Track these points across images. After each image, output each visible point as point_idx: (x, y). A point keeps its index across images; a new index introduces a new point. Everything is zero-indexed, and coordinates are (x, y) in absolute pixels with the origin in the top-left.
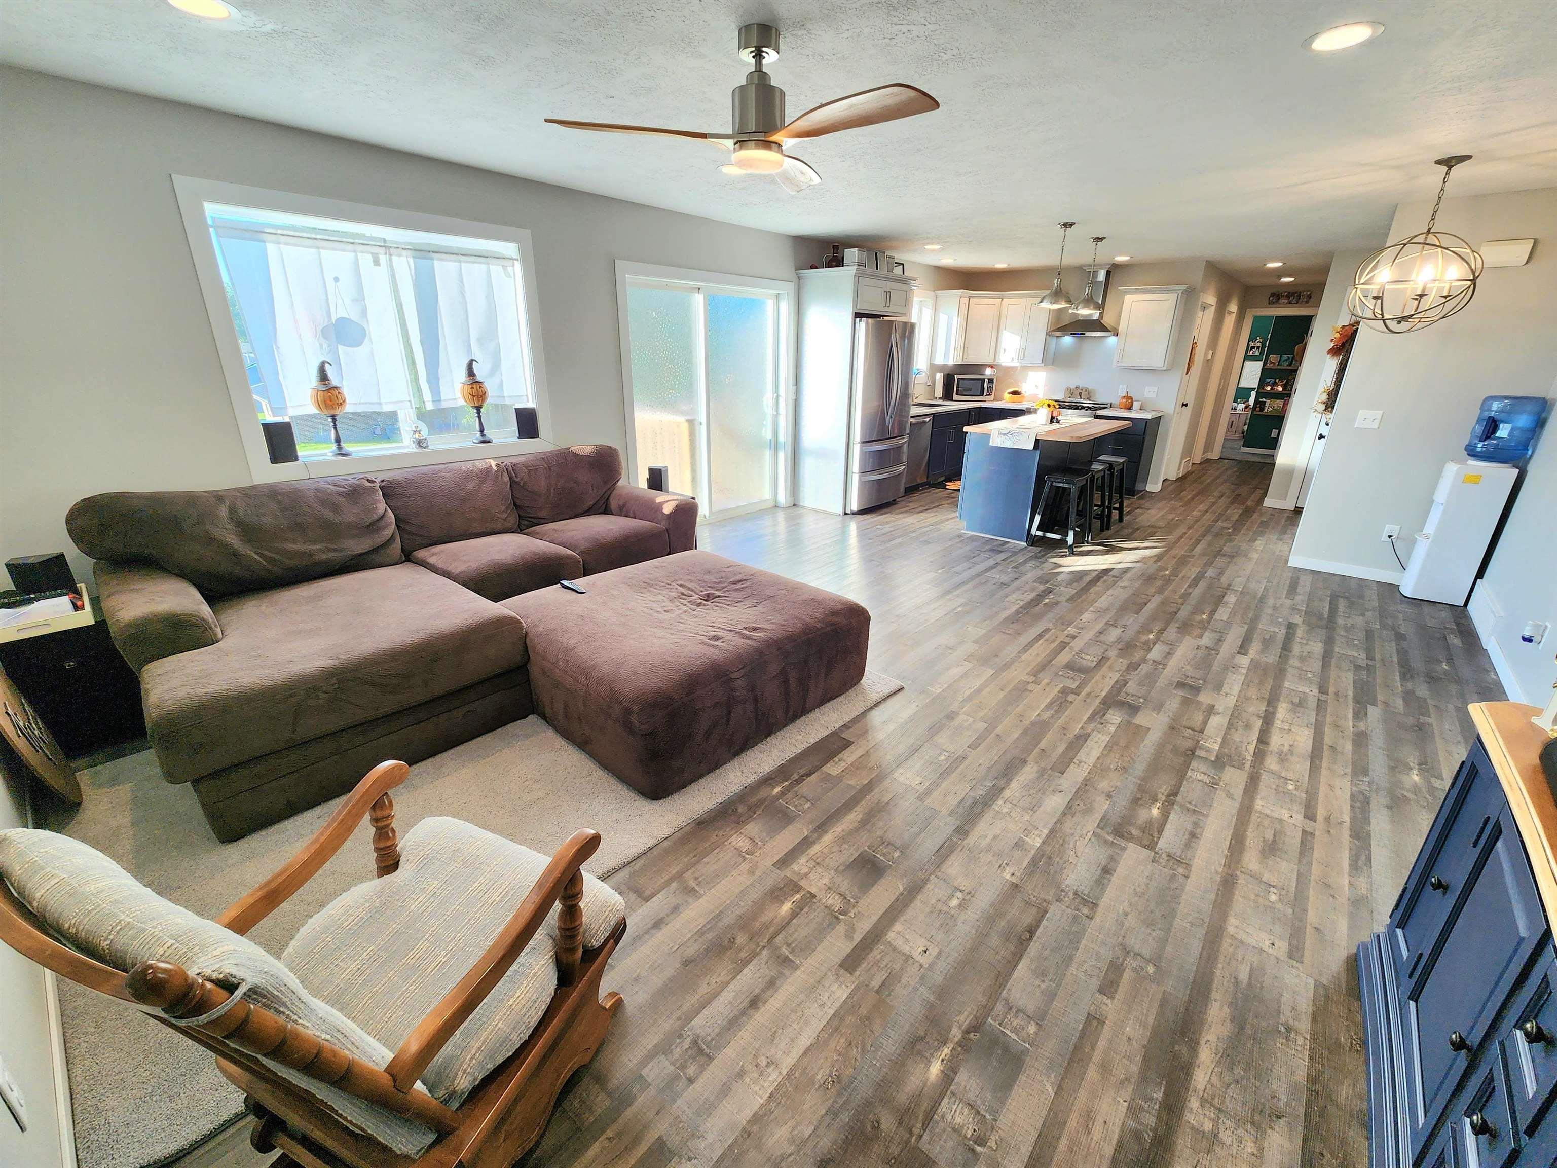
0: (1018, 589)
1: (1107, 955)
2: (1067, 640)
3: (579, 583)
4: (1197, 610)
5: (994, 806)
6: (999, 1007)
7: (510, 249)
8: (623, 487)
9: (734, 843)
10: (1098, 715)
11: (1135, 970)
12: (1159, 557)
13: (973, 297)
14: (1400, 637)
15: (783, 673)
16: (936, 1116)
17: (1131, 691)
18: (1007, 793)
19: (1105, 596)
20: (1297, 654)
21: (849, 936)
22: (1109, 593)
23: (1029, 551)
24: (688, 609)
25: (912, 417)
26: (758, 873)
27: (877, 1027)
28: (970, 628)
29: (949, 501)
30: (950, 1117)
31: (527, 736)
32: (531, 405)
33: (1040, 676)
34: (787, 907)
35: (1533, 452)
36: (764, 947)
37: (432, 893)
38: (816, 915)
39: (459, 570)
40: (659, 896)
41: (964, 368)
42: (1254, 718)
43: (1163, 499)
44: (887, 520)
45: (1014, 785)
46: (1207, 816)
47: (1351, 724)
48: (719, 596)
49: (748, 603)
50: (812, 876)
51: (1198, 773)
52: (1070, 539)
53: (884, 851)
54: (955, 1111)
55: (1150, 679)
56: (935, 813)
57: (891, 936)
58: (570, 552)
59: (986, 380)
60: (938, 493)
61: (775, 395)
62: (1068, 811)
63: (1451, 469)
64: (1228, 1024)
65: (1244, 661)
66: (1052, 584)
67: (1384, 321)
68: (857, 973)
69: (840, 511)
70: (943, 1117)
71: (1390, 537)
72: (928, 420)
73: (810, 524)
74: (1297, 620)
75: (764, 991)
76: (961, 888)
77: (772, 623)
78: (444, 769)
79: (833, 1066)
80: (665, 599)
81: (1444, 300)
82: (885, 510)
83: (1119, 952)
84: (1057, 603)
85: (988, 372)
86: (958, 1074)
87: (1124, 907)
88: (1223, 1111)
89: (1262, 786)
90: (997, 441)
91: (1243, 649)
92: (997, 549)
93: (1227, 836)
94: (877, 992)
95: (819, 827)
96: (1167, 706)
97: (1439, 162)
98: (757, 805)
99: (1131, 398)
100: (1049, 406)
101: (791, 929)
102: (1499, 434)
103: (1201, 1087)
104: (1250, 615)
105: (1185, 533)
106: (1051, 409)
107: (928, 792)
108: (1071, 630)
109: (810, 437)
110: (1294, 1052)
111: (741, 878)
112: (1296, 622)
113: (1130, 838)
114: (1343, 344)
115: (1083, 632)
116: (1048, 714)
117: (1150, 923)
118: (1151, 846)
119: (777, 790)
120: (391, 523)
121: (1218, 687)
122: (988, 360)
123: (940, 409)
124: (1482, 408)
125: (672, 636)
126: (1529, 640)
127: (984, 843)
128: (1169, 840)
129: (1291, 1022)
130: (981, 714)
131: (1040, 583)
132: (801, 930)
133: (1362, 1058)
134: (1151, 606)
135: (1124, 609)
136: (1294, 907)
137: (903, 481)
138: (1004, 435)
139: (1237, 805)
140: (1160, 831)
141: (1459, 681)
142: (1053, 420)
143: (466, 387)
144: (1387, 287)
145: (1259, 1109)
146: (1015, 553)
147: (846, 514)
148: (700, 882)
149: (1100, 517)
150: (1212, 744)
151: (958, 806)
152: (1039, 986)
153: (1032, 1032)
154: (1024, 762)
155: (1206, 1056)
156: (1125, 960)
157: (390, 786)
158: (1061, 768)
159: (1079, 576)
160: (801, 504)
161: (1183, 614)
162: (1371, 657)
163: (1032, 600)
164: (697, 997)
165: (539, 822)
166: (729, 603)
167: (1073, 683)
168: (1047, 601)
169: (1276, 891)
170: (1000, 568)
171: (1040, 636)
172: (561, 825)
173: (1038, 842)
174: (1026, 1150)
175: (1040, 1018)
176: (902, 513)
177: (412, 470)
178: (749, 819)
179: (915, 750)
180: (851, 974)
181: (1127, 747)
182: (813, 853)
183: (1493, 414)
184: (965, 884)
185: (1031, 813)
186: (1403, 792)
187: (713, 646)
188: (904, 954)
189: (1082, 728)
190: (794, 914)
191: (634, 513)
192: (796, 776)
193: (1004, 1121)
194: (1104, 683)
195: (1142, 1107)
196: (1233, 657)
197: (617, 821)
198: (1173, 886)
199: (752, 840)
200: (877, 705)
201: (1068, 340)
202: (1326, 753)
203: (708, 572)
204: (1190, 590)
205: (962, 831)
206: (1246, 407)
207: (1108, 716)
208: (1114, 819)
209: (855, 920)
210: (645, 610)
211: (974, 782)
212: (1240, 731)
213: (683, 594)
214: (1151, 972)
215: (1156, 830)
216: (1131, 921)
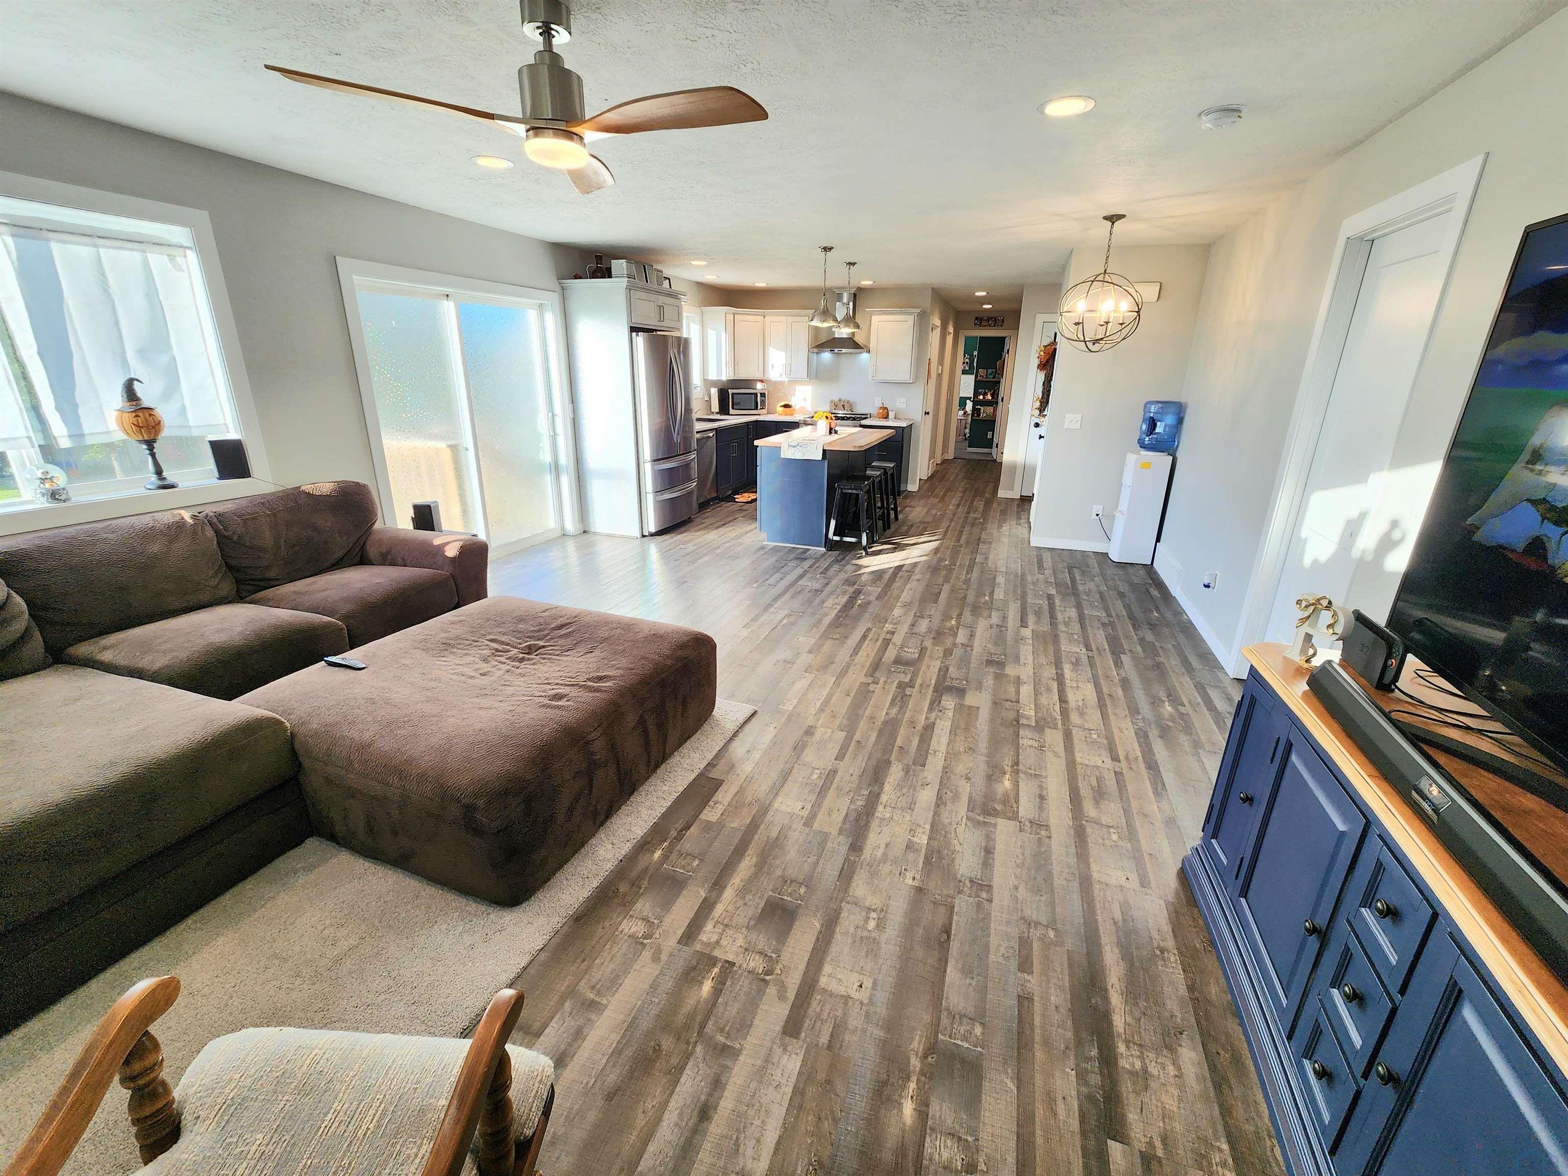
0: (832, 593)
1: (1014, 931)
2: (888, 637)
3: (352, 656)
4: (980, 594)
5: (877, 814)
6: (945, 1021)
7: (178, 234)
8: (382, 531)
9: (626, 930)
10: (935, 704)
11: (1040, 939)
12: (937, 550)
13: (737, 314)
14: (1121, 595)
15: (642, 721)
16: (925, 1162)
17: (953, 676)
18: (884, 798)
19: (906, 591)
20: (1062, 620)
21: (782, 997)
22: (908, 586)
23: (830, 556)
24: (509, 667)
25: (697, 432)
26: (664, 957)
27: (840, 1087)
28: (801, 639)
29: (742, 514)
30: (937, 1156)
31: (310, 868)
32: (232, 435)
33: (877, 675)
34: (707, 987)
35: (1178, 443)
36: (696, 1042)
37: (258, 1155)
38: (743, 985)
39: (157, 665)
40: (553, 1024)
41: (736, 383)
42: (1050, 682)
43: (922, 497)
44: (686, 539)
45: (887, 788)
46: (1046, 777)
47: (1115, 673)
48: (544, 647)
49: (582, 649)
50: (724, 942)
51: (1027, 739)
52: (864, 541)
53: (789, 891)
54: (940, 1147)
55: (965, 661)
56: (825, 836)
57: (823, 981)
58: (326, 619)
59: (759, 395)
60: (728, 507)
61: (550, 414)
62: (940, 802)
63: (1131, 458)
64: (1122, 963)
65: (1027, 633)
66: (858, 585)
67: (1085, 342)
68: (803, 1035)
69: (638, 534)
70: (931, 1159)
71: (1097, 515)
72: (711, 435)
73: (605, 552)
74: (1053, 591)
75: (710, 1095)
76: (873, 907)
77: (617, 668)
78: (186, 947)
79: (810, 1152)
80: (477, 660)
81: (1120, 327)
82: (682, 529)
83: (1024, 927)
84: (869, 603)
85: (759, 386)
86: (930, 1106)
87: (1012, 881)
88: (1144, 1045)
89: (1075, 741)
90: (787, 453)
91: (1024, 623)
92: (801, 557)
93: (1065, 790)
94: (830, 1047)
95: (715, 884)
96: (985, 684)
97: (1106, 218)
98: (640, 877)
99: (886, 408)
100: (827, 418)
101: (720, 1009)
102: (1157, 430)
103: (1121, 1030)
104: (1019, 592)
105: (949, 526)
106: (829, 420)
107: (812, 816)
108: (888, 627)
109: (593, 458)
110: (1171, 970)
111: (646, 970)
112: (1052, 593)
113: (995, 813)
114: (1047, 361)
115: (899, 627)
116: (894, 711)
117: (1037, 891)
118: (1014, 817)
119: (658, 854)
120: (22, 613)
121: (1017, 659)
122: (758, 376)
123: (721, 424)
124: (1145, 412)
125: (501, 704)
126: (1207, 586)
127: (879, 853)
128: (1026, 808)
129: (1162, 944)
130: (837, 723)
131: (849, 585)
132: (730, 1009)
133: (1215, 957)
134: (944, 596)
135: (923, 600)
136: (1130, 840)
137: (695, 497)
138: (794, 447)
139: (1064, 762)
140: (1017, 800)
141: (1168, 625)
142: (831, 431)
143: (126, 415)
144: (1085, 315)
145: (1165, 1034)
146: (817, 560)
147: (643, 536)
148: (599, 991)
149: (882, 517)
150: (1029, 711)
151: (844, 822)
152: (971, 984)
153: (979, 1034)
154: (888, 763)
155: (1116, 999)
156: (1029, 932)
157: (151, 1019)
158: (921, 759)
159: (878, 575)
160: (592, 530)
161: (971, 598)
162: (1110, 615)
163: (846, 603)
164: (635, 1133)
165: (359, 980)
166: (558, 652)
167: (906, 677)
168: (859, 602)
169: (1114, 831)
170: (809, 575)
171: (864, 637)
172: (394, 974)
173: (924, 840)
174: (1011, 1158)
175: (980, 1016)
176: (700, 530)
177: (47, 533)
178: (637, 896)
179: (785, 776)
180: (796, 1038)
181: (967, 729)
182: (717, 915)
183: (1152, 415)
184: (873, 901)
185: (910, 811)
186: (1165, 722)
187: (558, 707)
188: (842, 996)
189: (926, 718)
190: (717, 991)
191: (403, 559)
192: (673, 834)
193: (985, 1136)
194: (930, 671)
195: (1086, 1070)
196: (1019, 631)
197: (472, 947)
198: (1043, 849)
199: (646, 920)
200: (735, 734)
201: (827, 356)
202: (1108, 702)
203: (521, 620)
204: (969, 576)
205: (856, 847)
206: (964, 414)
207: (943, 703)
208: (979, 799)
209: (782, 976)
210: (454, 677)
211: (852, 794)
212: (1045, 695)
213: (497, 650)
214: (1052, 936)
215: (1013, 801)
216: (1022, 893)
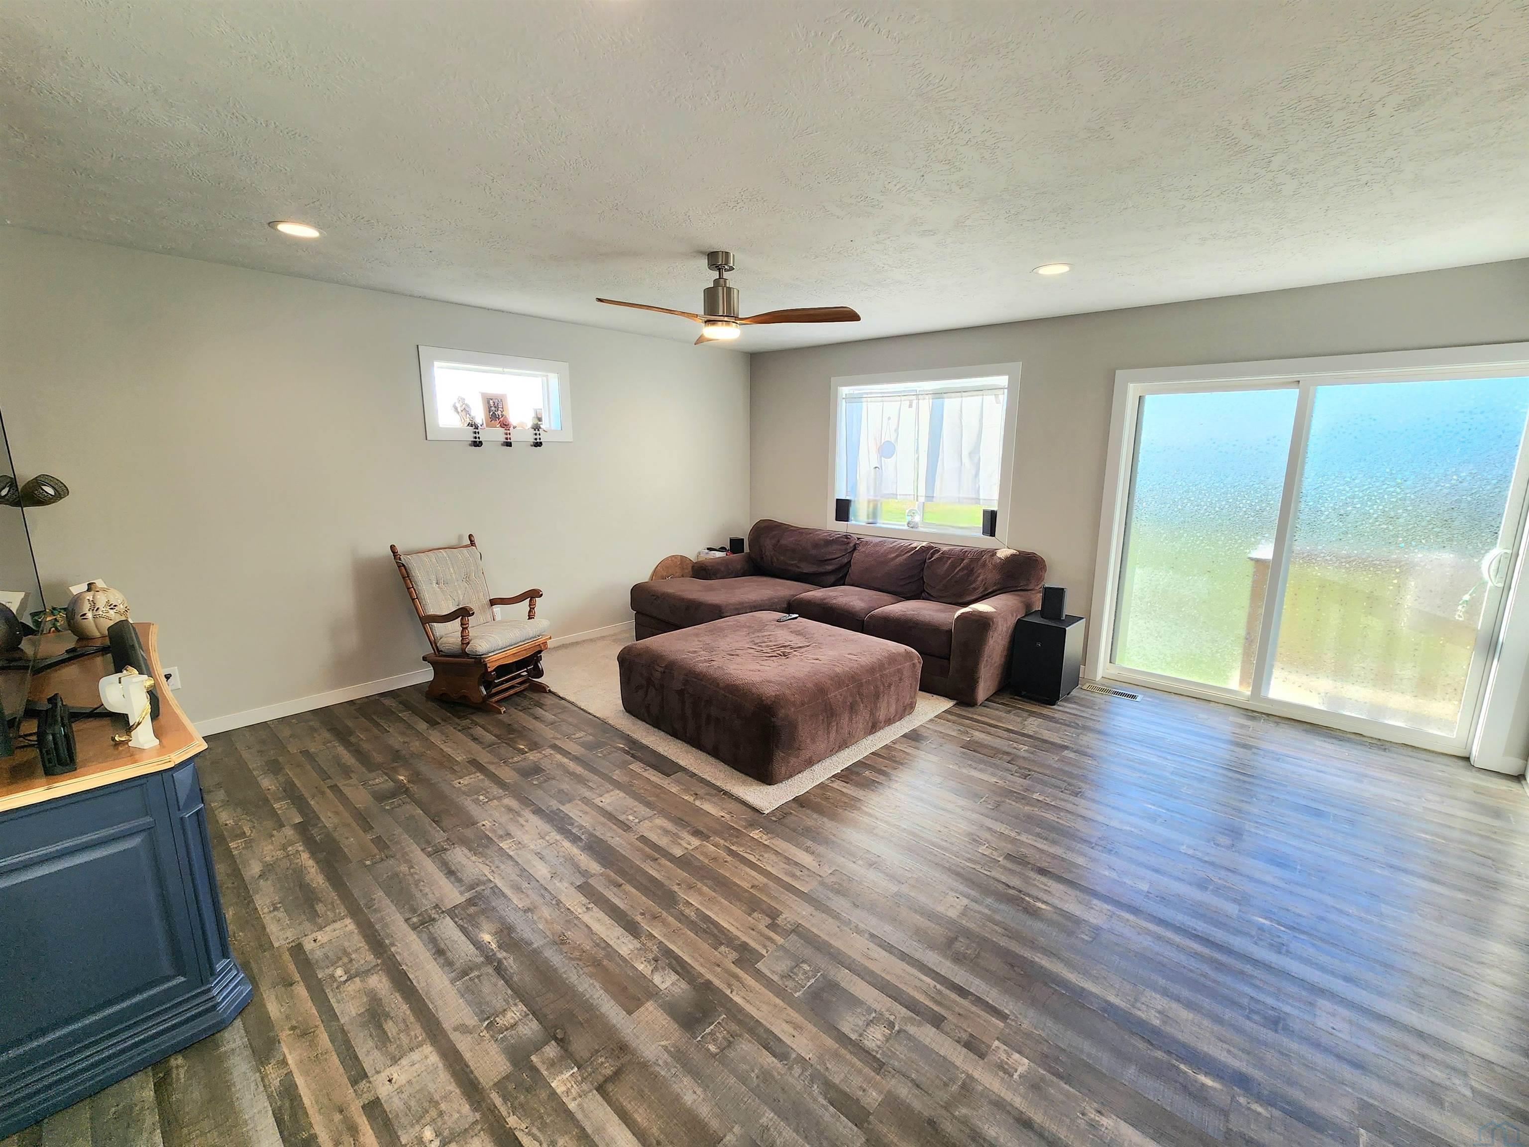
1: (395, 847)
11: (375, 856)
51: (519, 1020)
62: (525, 874)
83: (392, 853)
87: (416, 870)
88: (287, 857)
113: (471, 902)
117: (394, 877)
118: (452, 913)
136: (319, 982)
140: (463, 929)
150: (564, 1083)
156: (385, 854)
158: (589, 891)
169: (341, 980)
175: (390, 811)
181: (599, 967)
198: (406, 906)
208: (496, 902)
215: (466, 925)
216: (404, 868)
